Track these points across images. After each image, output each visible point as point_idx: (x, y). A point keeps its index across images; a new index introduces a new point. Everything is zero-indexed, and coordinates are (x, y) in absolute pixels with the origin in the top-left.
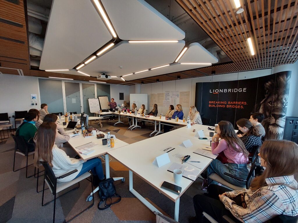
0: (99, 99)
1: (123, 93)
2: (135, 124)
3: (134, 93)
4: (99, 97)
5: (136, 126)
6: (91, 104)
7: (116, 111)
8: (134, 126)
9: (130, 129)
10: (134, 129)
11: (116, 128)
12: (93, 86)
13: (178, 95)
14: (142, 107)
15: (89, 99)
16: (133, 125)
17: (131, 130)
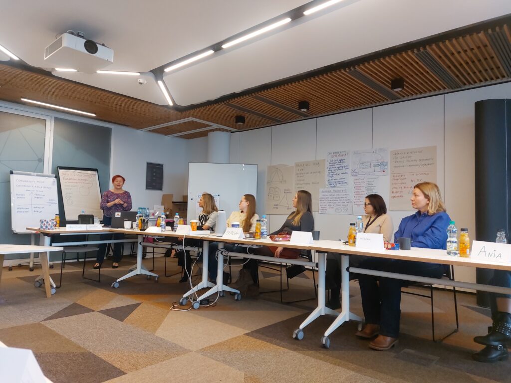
0: (57, 177)
1: (162, 165)
2: (212, 278)
3: (205, 159)
4: (61, 171)
5: (220, 286)
6: (21, 196)
7: (127, 224)
8: (208, 288)
9: (187, 305)
10: (207, 301)
11: (120, 296)
12: (38, 126)
13: (382, 165)
14: (245, 204)
15: (12, 176)
16: (204, 282)
17: (196, 305)
